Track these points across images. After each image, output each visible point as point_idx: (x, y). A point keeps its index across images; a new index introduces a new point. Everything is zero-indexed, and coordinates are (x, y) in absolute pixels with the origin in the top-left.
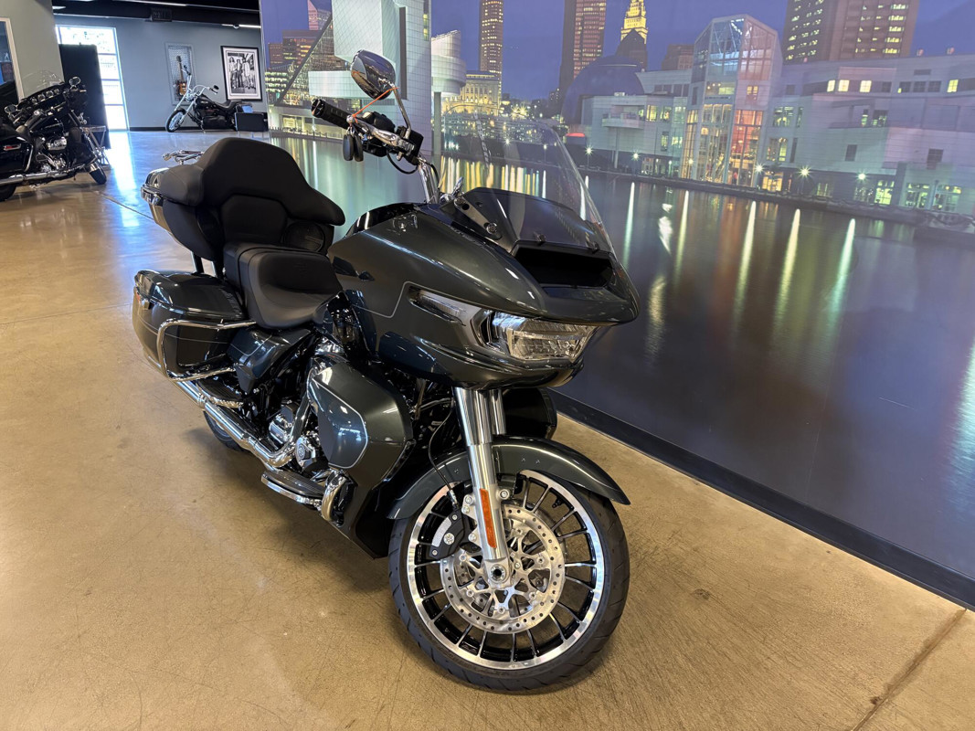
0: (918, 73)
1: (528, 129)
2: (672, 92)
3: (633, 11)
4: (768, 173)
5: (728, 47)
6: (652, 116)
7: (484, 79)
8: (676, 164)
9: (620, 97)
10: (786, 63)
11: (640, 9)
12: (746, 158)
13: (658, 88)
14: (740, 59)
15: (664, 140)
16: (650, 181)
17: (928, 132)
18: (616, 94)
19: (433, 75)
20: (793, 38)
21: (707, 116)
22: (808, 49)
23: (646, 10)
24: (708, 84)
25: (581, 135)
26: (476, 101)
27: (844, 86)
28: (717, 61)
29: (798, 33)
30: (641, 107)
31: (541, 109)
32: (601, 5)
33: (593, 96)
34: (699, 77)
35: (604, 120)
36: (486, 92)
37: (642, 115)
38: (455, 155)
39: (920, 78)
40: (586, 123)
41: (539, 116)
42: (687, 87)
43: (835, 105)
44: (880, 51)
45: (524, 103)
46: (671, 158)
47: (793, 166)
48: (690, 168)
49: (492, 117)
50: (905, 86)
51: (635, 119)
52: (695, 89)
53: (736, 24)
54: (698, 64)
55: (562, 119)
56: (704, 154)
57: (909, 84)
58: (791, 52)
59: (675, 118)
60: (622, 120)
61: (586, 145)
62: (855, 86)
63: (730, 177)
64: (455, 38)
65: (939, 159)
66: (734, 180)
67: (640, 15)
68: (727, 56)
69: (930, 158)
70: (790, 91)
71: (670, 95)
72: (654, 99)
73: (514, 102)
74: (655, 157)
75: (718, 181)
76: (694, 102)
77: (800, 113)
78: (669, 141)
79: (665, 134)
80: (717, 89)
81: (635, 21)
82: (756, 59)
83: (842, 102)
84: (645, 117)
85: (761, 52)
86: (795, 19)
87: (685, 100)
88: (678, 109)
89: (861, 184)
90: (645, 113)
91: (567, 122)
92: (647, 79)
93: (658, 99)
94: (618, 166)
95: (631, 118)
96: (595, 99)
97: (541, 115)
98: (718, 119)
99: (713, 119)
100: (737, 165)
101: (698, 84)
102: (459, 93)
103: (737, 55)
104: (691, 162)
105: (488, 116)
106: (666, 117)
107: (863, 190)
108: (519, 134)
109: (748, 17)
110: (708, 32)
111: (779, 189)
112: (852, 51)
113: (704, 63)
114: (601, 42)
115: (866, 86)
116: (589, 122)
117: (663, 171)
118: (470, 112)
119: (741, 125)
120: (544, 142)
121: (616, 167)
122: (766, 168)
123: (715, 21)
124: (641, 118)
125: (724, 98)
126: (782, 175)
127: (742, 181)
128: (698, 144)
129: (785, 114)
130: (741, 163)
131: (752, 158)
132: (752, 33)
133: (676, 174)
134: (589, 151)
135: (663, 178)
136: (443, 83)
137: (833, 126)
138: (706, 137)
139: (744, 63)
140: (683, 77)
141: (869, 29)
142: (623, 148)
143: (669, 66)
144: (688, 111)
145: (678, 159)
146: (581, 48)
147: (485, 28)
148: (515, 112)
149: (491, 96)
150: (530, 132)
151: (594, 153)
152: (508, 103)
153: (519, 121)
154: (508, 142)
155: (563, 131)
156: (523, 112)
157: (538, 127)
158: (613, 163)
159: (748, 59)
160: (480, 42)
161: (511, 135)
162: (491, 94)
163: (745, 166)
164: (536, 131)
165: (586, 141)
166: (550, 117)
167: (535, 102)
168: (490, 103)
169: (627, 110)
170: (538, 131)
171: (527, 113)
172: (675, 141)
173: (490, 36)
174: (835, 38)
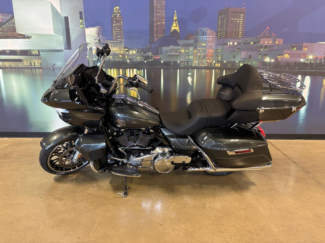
0: (245, 41)
1: (138, 57)
2: (189, 45)
3: (174, 25)
5: (204, 35)
6: (183, 51)
7: (115, 42)
8: (191, 63)
9: (172, 47)
10: (218, 39)
11: (176, 24)
12: (211, 60)
13: (184, 44)
14: (207, 38)
15: (187, 57)
16: (184, 68)
17: (248, 52)
18: (171, 46)
19: (87, 41)
20: (219, 33)
21: (199, 51)
22: (223, 36)
23: (178, 25)
24: (199, 43)
25: (159, 58)
27: (231, 43)
28: (201, 38)
29: (220, 32)
30: (179, 49)
31: (142, 51)
32: (163, 22)
33: (162, 47)
34: (196, 41)
35: (167, 53)
36: (116, 46)
39: (246, 42)
40: (160, 54)
41: (141, 53)
42: (193, 44)
43: (230, 47)
44: (238, 37)
45: (134, 49)
46: (190, 62)
47: (222, 60)
49: (120, 54)
50: (243, 43)
53: (205, 30)
54: (195, 38)
55: (151, 53)
56: (199, 60)
57: (244, 43)
58: (219, 36)
59: (190, 51)
60: (173, 53)
62: (233, 43)
63: (207, 64)
64: (99, 29)
65: (251, 57)
66: (208, 65)
67: (177, 26)
68: (203, 37)
69: (249, 57)
70: (220, 45)
71: (188, 46)
72: (183, 47)
73: (130, 49)
74: (185, 62)
75: (204, 66)
76: (195, 47)
77: (222, 49)
78: (189, 57)
79: (187, 56)
80: (201, 44)
81: (175, 27)
82: (211, 38)
83: (231, 47)
84: (181, 52)
85: (212, 36)
86: (219, 29)
87: (193, 47)
88: (191, 49)
89: (237, 63)
90: (181, 51)
91: (153, 54)
92: (180, 42)
93: (185, 47)
94: (173, 65)
95: (176, 52)
96: (163, 47)
97: (142, 53)
98: (202, 51)
99: (201, 51)
100: (209, 61)
101: (196, 43)
103: (206, 37)
104: (196, 62)
105: (119, 54)
106: (187, 51)
107: (238, 64)
108: (133, 59)
109: (208, 28)
110: (198, 31)
111: (219, 66)
112: (232, 36)
113: (197, 38)
114: (164, 32)
115: (236, 44)
116: (161, 54)
117: (188, 65)
119: (208, 52)
120: (145, 60)
121: (172, 65)
122: (216, 62)
123: (199, 29)
124: (179, 52)
125: (203, 47)
126: (220, 63)
127: (210, 65)
128: (197, 58)
129: (219, 49)
130: (210, 61)
131: (212, 60)
132: (209, 32)
133: (192, 65)
134: (162, 62)
135: (188, 67)
136: (93, 44)
137: (230, 52)
138: (200, 55)
139: (208, 38)
140: (192, 41)
141: (235, 32)
142: (174, 60)
143: (187, 38)
144: (194, 50)
145: (192, 62)
146: (157, 34)
147: (114, 26)
148: (131, 52)
149: (119, 48)
150: (138, 58)
151: (164, 62)
152: (127, 49)
153: (133, 55)
154: (128, 61)
155: (152, 57)
156: (134, 52)
157: (141, 56)
158: (171, 64)
159: (209, 38)
160: (112, 31)
161: (130, 59)
162: (119, 47)
163: (211, 62)
164: (141, 57)
165: (161, 59)
166: (146, 53)
167: (139, 49)
168: (119, 50)
169: (174, 50)
170: (142, 57)
171: (136, 52)
172: (191, 57)
173: (117, 29)
174: (229, 34)
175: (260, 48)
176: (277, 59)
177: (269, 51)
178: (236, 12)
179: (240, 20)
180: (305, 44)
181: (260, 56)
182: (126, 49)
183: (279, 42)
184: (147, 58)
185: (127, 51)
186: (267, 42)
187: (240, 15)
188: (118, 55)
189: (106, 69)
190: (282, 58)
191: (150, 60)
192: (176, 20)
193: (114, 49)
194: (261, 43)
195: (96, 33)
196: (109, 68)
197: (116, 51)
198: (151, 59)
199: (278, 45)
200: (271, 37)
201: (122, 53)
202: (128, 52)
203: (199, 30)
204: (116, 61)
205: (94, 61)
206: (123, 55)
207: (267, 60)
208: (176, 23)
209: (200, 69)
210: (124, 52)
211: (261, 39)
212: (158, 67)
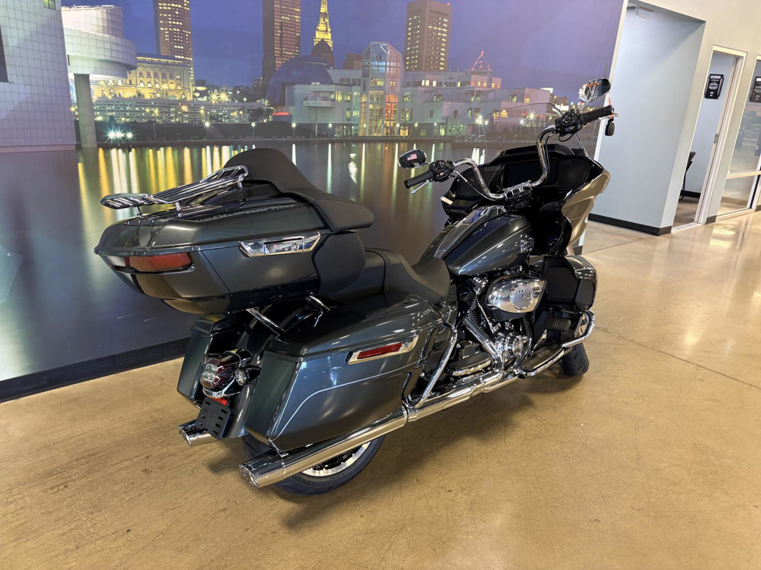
0: (450, 78)
1: (233, 111)
2: (351, 82)
3: (322, 27)
4: (402, 127)
5: (380, 60)
6: (340, 98)
7: (167, 64)
8: (356, 127)
9: (316, 85)
10: (406, 70)
11: (326, 26)
12: (392, 120)
13: (342, 80)
14: (386, 66)
15: (348, 114)
16: (340, 141)
17: (453, 103)
18: (313, 83)
19: (67, 53)
20: (408, 58)
21: (372, 98)
23: (331, 28)
24: (371, 79)
25: (287, 114)
26: (157, 86)
27: (428, 83)
28: (375, 66)
29: (410, 55)
30: (331, 93)
31: (244, 94)
32: (296, 17)
33: (294, 84)
34: (366, 75)
35: (304, 102)
36: (171, 77)
37: (333, 98)
38: (125, 146)
39: (450, 81)
40: (289, 105)
41: (242, 101)
42: (359, 80)
43: (425, 92)
44: (438, 68)
45: (224, 89)
46: (353, 125)
47: (412, 122)
48: (364, 129)
49: (184, 102)
50: (446, 83)
51: (328, 100)
52: (364, 82)
53: (383, 46)
54: (364, 67)
55: (266, 102)
56: (372, 120)
58: (407, 65)
59: (354, 99)
60: (318, 102)
61: (291, 121)
62: (431, 83)
63: (385, 132)
64: (110, 13)
65: (457, 114)
66: (387, 133)
67: (327, 31)
68: (380, 64)
69: (454, 114)
70: (408, 85)
71: (349, 85)
72: (338, 87)
73: (212, 88)
74: (344, 125)
75: (379, 135)
76: (364, 89)
77: (413, 96)
78: (351, 114)
79: (348, 109)
80: (376, 82)
81: (323, 34)
82: (393, 67)
83: (430, 90)
84: (334, 99)
85: (395, 64)
86: (408, 49)
87: (359, 88)
88: (355, 94)
89: (434, 128)
90: (335, 96)
91: (272, 103)
92: (335, 74)
93: (342, 87)
94: (318, 134)
95: (325, 100)
96: (297, 86)
97: (245, 99)
98: (378, 99)
99: (375, 100)
100: (388, 125)
101: (366, 79)
102: (126, 77)
103: (384, 64)
104: (365, 125)
105: (179, 101)
106: (348, 99)
107: (436, 130)
108: (221, 116)
109: (388, 44)
110: (369, 48)
111: (407, 135)
112: (429, 67)
113: (368, 66)
114: (298, 44)
115: (434, 84)
116: (292, 103)
117: (349, 133)
118: (147, 97)
119: (388, 102)
120: (251, 121)
121: (316, 134)
122: (401, 125)
123: (373, 43)
124: (332, 100)
125: (380, 88)
126: (407, 127)
127: (391, 133)
128: (368, 116)
129: (407, 96)
130: (390, 123)
131: (394, 120)
132: (390, 53)
133: (357, 134)
134: (294, 125)
135: (349, 138)
136: (92, 64)
137: (425, 102)
138: (372, 110)
139: (388, 68)
140: (356, 74)
141: (434, 58)
142: (320, 120)
143: (348, 66)
144: (361, 95)
145: (357, 125)
146: (281, 47)
147: (163, 11)
148: (214, 97)
149: (181, 81)
150: (235, 114)
151: (299, 126)
152: (204, 89)
153: (220, 105)
154: (207, 124)
155: (270, 112)
156: (224, 97)
157: (242, 109)
158: (314, 132)
159: (390, 67)
160: (157, 25)
161: (212, 118)
162: (180, 79)
163: (392, 125)
164: (241, 112)
165: (290, 118)
166: (255, 101)
167: (236, 88)
168: (179, 88)
169: (322, 94)
170: (244, 112)
171: (229, 98)
172: (355, 113)
173: (172, 21)
174: (424, 60)
175: (470, 94)
176: (491, 120)
177: (481, 102)
178: (437, 13)
179: (443, 32)
180: (527, 91)
181: (470, 112)
182: (200, 88)
183: (496, 85)
184: (256, 114)
185: (202, 94)
186: (480, 83)
187: (442, 19)
188: (175, 104)
189: (138, 149)
190: (499, 118)
191: (265, 121)
192: (325, 13)
193: (165, 86)
194: (472, 85)
195: (101, 29)
196: (150, 146)
197: (170, 94)
198: (267, 116)
199: (494, 90)
200: (485, 74)
201: (190, 98)
202: (205, 98)
203: (374, 45)
204: (173, 124)
205: (97, 123)
206: (194, 107)
207: (479, 120)
208: (326, 23)
209: (372, 144)
210: (194, 96)
211: (473, 77)
212: (284, 139)
